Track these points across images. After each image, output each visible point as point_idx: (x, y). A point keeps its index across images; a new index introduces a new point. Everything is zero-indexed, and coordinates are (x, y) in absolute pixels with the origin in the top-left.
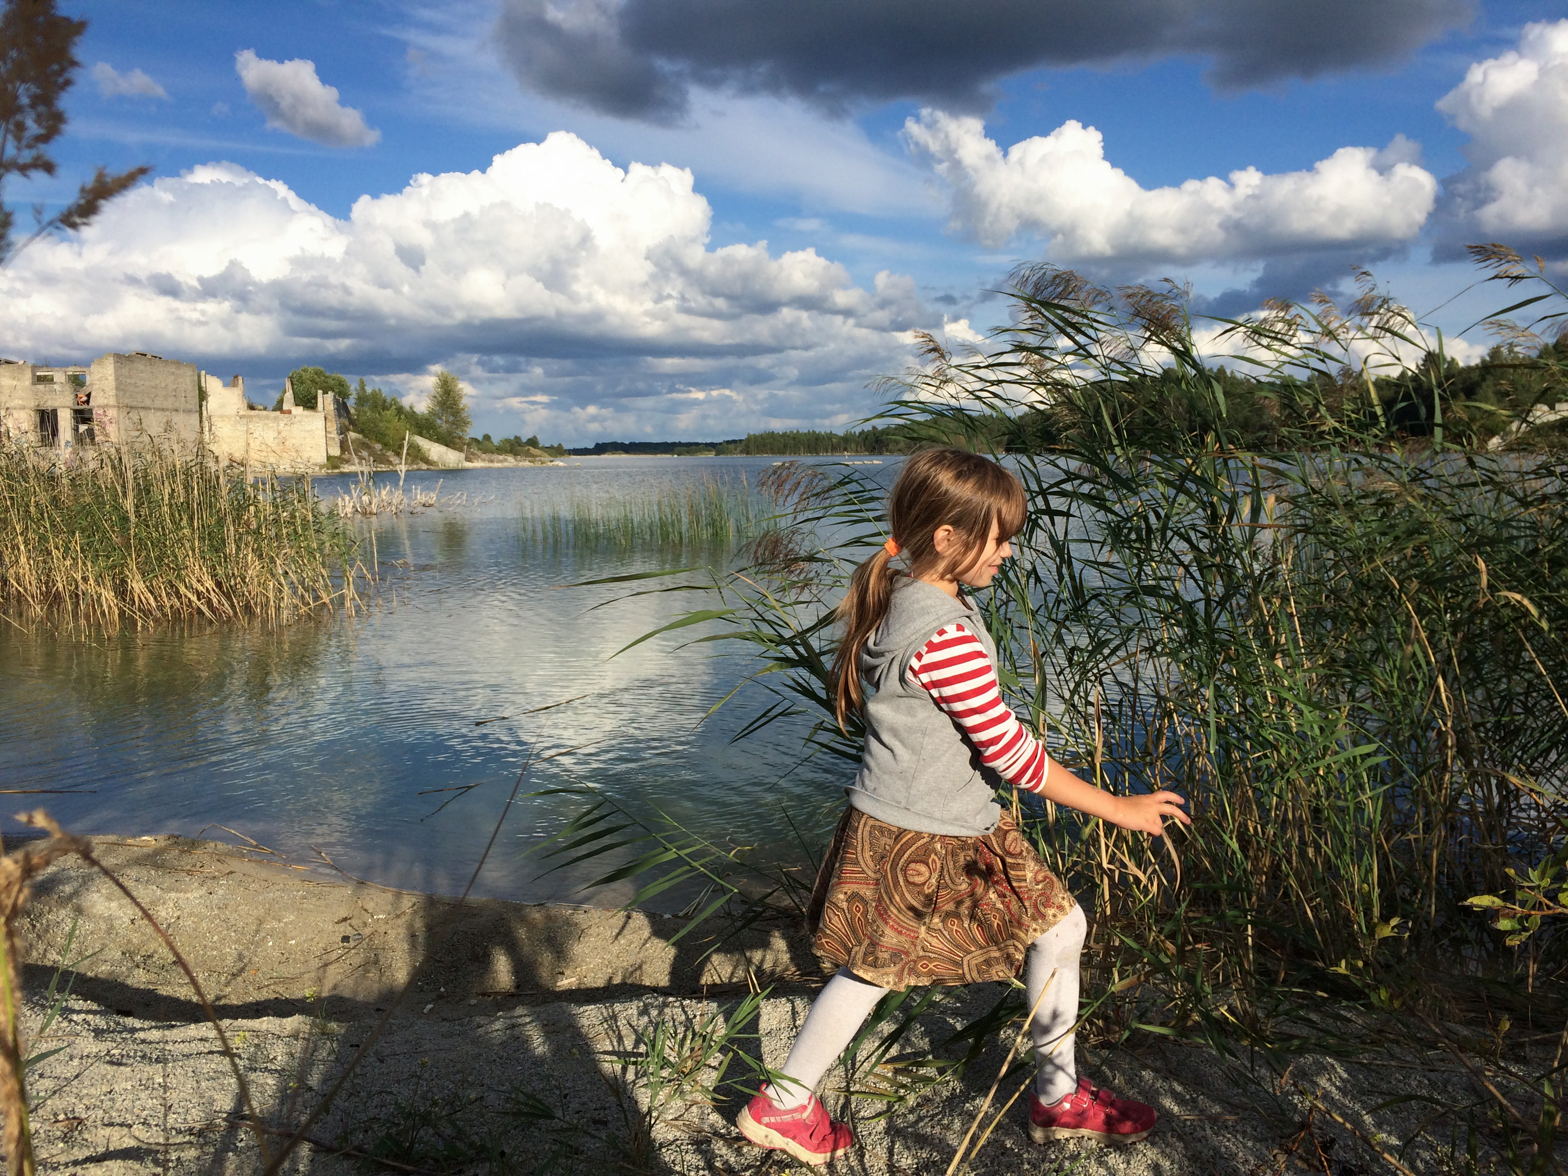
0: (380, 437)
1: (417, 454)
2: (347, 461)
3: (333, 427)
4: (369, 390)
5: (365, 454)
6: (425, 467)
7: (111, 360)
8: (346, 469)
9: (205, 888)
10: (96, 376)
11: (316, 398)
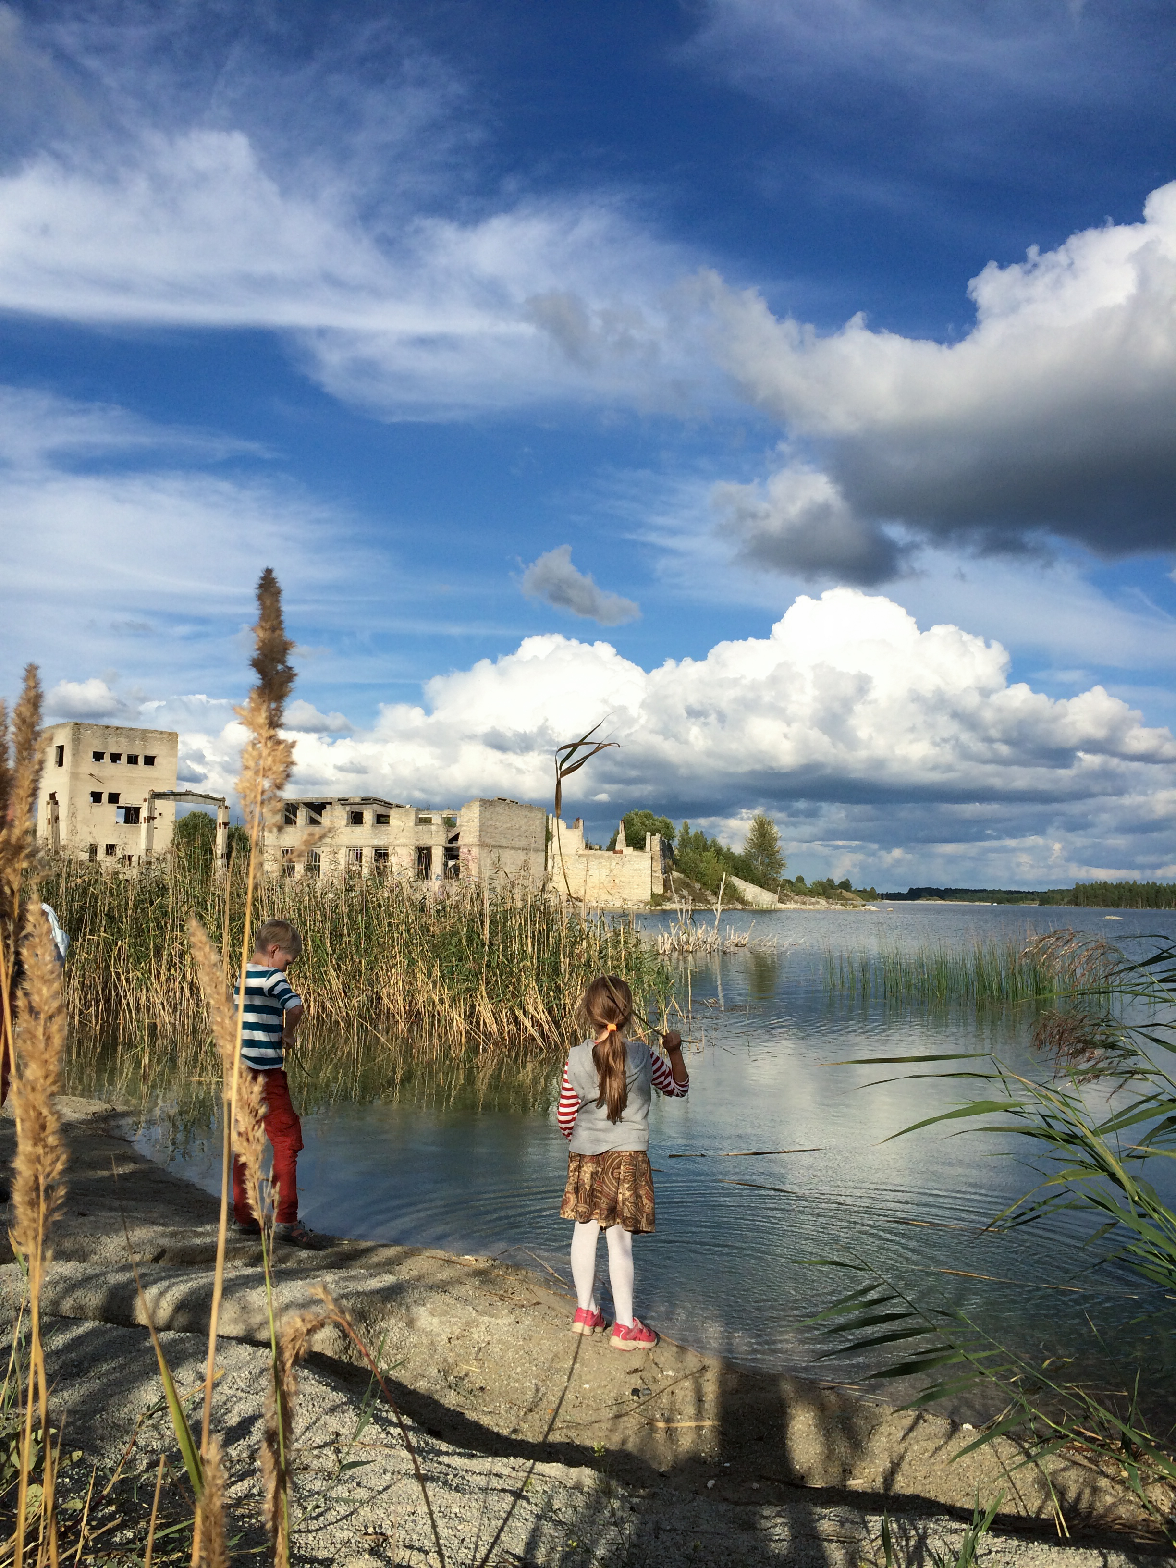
0: (700, 877)
1: (733, 895)
2: (669, 899)
3: (658, 867)
4: (692, 832)
5: (685, 893)
6: (740, 907)
7: (478, 804)
8: (668, 906)
9: (513, 1317)
10: (465, 818)
11: (644, 839)
